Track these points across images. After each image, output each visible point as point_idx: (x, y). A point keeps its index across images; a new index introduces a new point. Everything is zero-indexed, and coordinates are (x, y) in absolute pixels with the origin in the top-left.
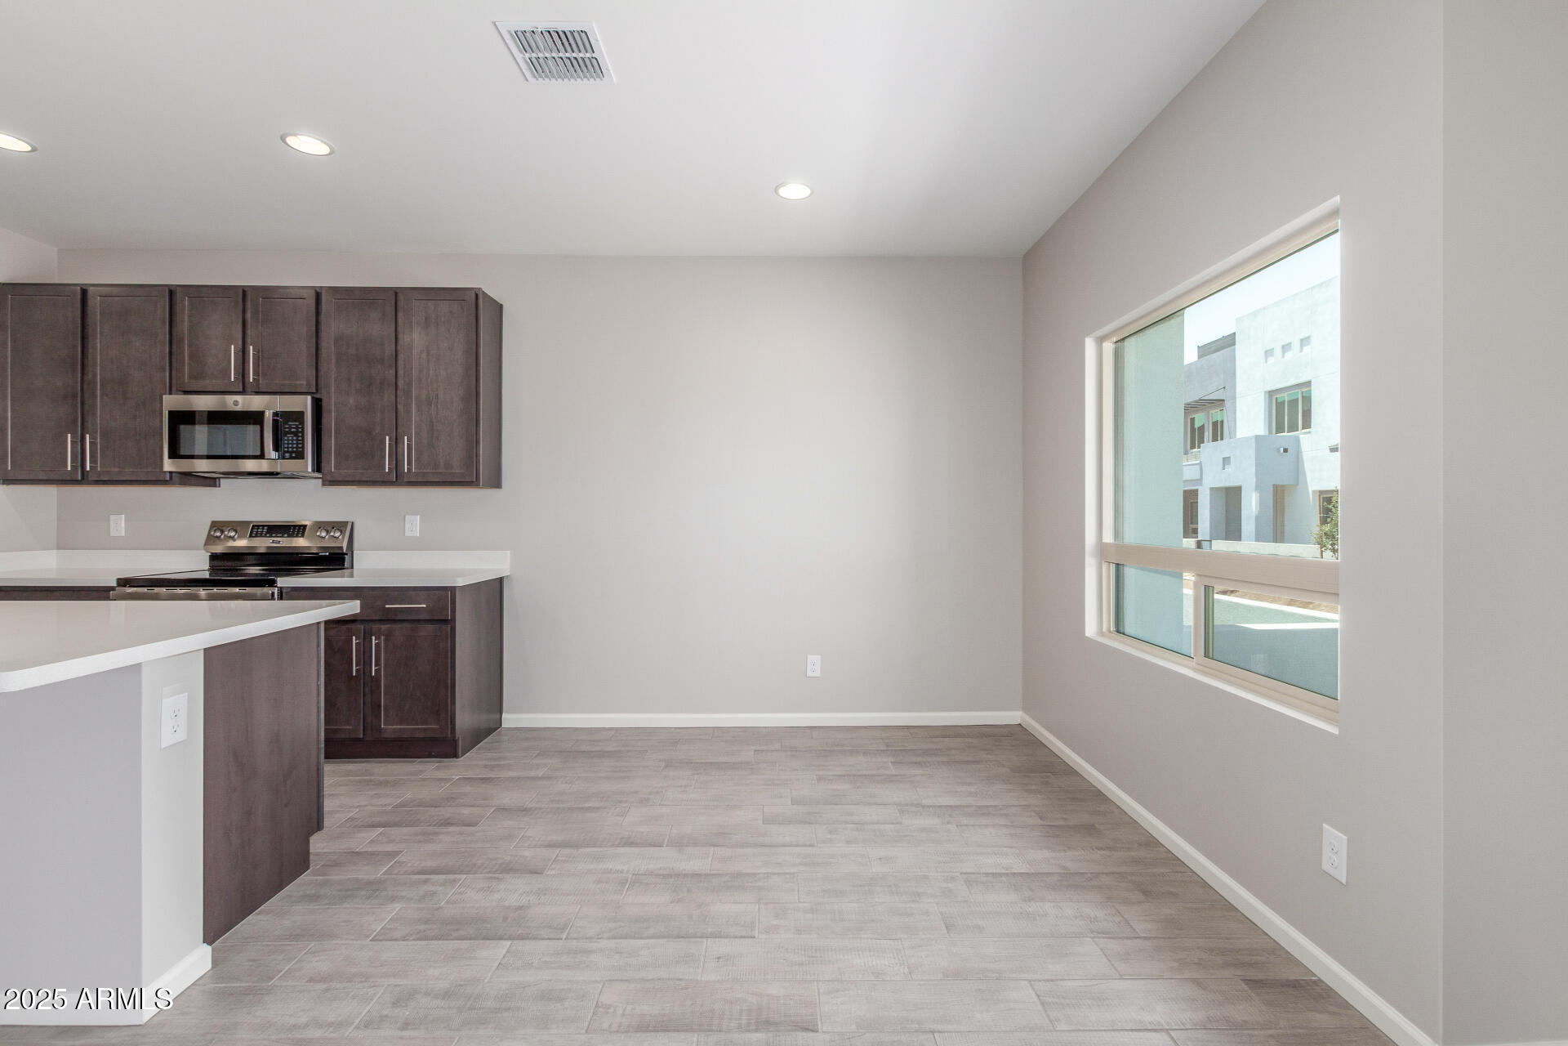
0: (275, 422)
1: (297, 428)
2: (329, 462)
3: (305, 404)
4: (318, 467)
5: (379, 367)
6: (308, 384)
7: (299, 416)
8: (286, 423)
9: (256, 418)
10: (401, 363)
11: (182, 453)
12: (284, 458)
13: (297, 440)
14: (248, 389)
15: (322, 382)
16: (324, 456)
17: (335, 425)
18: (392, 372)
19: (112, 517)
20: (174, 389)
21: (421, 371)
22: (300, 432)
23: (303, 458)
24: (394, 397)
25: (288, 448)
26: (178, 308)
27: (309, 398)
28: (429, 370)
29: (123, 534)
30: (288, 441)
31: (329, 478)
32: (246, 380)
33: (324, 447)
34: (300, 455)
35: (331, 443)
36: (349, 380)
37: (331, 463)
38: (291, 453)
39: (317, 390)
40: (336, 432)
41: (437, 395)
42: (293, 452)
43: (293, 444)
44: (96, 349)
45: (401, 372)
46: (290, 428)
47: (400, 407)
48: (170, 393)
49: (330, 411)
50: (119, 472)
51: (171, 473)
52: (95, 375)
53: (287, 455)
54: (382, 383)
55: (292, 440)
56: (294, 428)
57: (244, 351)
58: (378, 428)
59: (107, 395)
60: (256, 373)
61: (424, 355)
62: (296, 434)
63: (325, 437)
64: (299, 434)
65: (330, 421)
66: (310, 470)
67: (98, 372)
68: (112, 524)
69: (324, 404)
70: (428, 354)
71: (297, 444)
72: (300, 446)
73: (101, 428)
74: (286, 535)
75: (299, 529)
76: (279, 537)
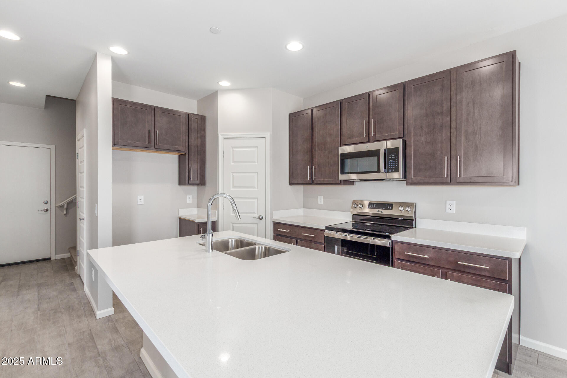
0: (385, 154)
1: (395, 156)
2: (410, 173)
3: (399, 143)
4: (405, 176)
5: (440, 117)
6: (399, 134)
7: (396, 150)
8: (390, 154)
9: (375, 153)
10: (453, 112)
11: (345, 172)
12: (388, 172)
13: (395, 162)
14: (371, 140)
15: (406, 132)
16: (407, 170)
17: (414, 153)
18: (449, 119)
19: (319, 197)
20: (342, 144)
21: (468, 115)
22: (397, 158)
23: (398, 172)
24: (449, 134)
25: (391, 167)
26: (343, 109)
27: (401, 140)
28: (474, 113)
29: (322, 204)
30: (391, 163)
31: (410, 181)
32: (370, 136)
33: (408, 165)
34: (397, 170)
35: (411, 163)
36: (422, 127)
37: (411, 174)
38: (392, 169)
39: (403, 136)
40: (414, 157)
41: (480, 128)
42: (393, 169)
43: (393, 165)
44: (316, 132)
45: (453, 118)
46: (392, 156)
47: (453, 139)
48: (340, 146)
49: (411, 146)
50: (324, 180)
51: (340, 180)
52: (316, 142)
53: (390, 170)
54: (442, 126)
55: (393, 163)
56: (393, 156)
57: (369, 123)
58: (439, 152)
59: (319, 150)
60: (375, 132)
61: (471, 105)
62: (394, 159)
63: (408, 160)
64: (396, 159)
65: (411, 151)
66: (401, 177)
67: (317, 141)
68: (319, 200)
69: (408, 143)
70: (474, 103)
71: (395, 164)
72: (397, 165)
73: (317, 163)
74: (384, 208)
75: (390, 206)
76: (381, 209)
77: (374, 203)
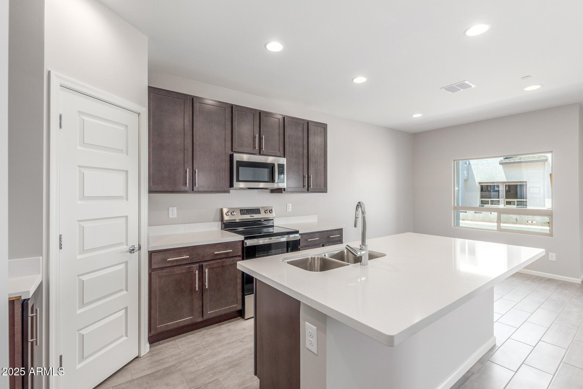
1: (282, 170)
3: (284, 161)
5: (301, 148)
6: (280, 153)
7: (283, 166)
9: (268, 165)
11: (240, 179)
18: (306, 151)
19: (171, 208)
20: (233, 151)
23: (284, 183)
26: (233, 114)
28: (315, 151)
29: (176, 217)
39: (284, 156)
41: (317, 160)
50: (208, 187)
64: (283, 173)
68: (170, 211)
70: (315, 146)
74: (254, 213)
75: (257, 210)
76: (252, 214)
77: (244, 210)
